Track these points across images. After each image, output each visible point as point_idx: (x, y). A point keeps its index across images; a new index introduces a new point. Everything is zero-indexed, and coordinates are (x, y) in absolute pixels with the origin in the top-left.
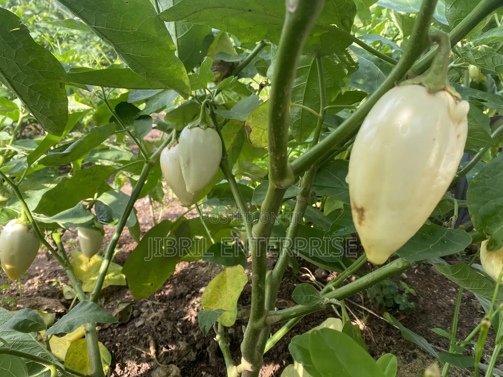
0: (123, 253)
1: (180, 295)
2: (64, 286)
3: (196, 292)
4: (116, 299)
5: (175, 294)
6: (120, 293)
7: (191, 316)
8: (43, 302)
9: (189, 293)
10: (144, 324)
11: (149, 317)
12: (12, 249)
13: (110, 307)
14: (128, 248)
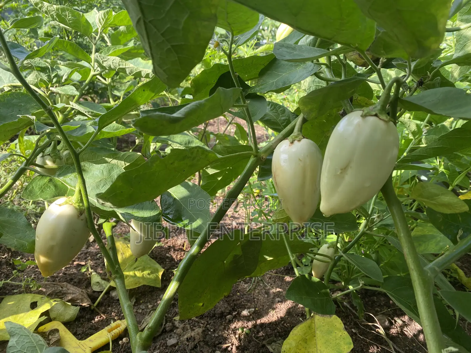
0: (161, 247)
1: (220, 314)
2: (93, 274)
3: (237, 314)
4: (147, 302)
5: (215, 311)
6: (152, 296)
7: (232, 345)
8: (68, 289)
9: (230, 313)
10: (177, 343)
11: (184, 336)
12: (52, 238)
13: (140, 311)
14: (167, 243)
